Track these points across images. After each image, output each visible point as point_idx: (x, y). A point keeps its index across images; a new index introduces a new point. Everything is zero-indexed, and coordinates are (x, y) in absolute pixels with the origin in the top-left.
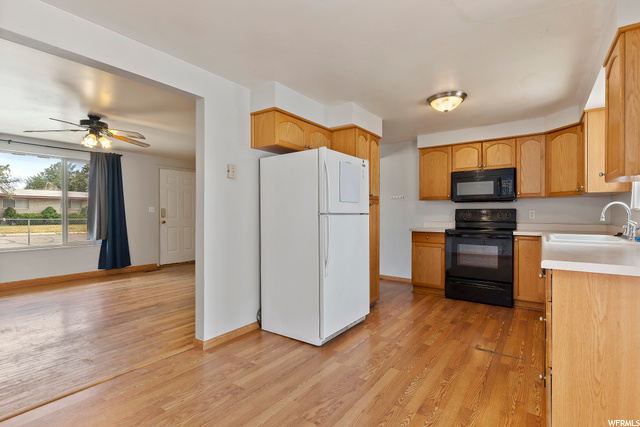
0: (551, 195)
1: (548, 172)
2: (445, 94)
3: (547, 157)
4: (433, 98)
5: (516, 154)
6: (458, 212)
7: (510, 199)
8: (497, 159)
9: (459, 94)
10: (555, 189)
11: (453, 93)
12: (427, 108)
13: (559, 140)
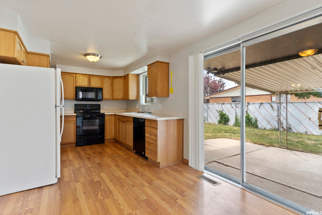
0: (114, 99)
1: (113, 91)
2: (94, 55)
3: (112, 85)
4: (89, 54)
5: (102, 82)
6: (76, 105)
7: (100, 100)
8: (95, 84)
9: (100, 56)
10: (115, 97)
11: (98, 56)
12: (84, 57)
13: (116, 80)
